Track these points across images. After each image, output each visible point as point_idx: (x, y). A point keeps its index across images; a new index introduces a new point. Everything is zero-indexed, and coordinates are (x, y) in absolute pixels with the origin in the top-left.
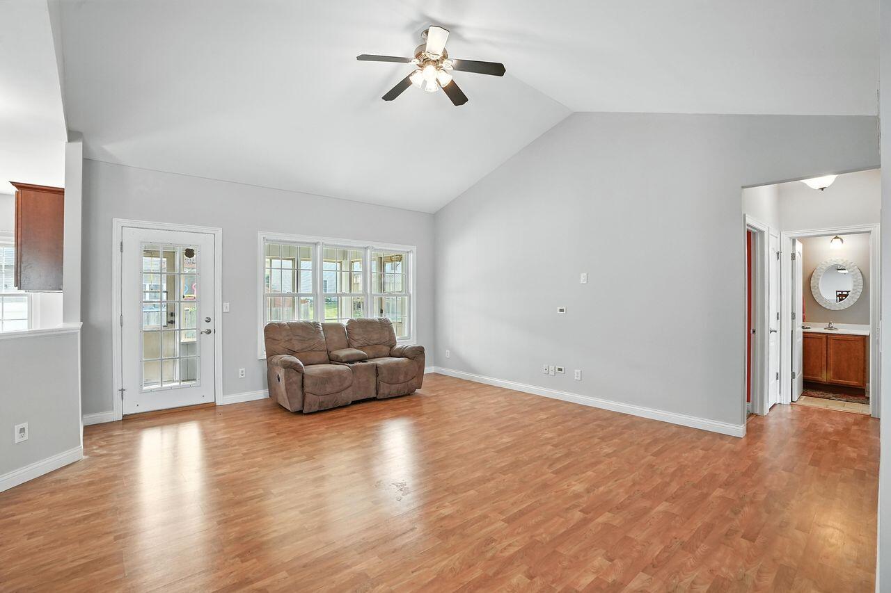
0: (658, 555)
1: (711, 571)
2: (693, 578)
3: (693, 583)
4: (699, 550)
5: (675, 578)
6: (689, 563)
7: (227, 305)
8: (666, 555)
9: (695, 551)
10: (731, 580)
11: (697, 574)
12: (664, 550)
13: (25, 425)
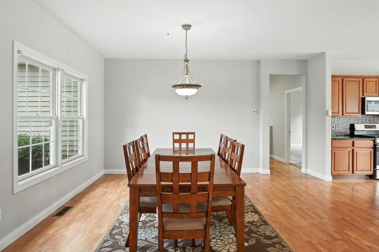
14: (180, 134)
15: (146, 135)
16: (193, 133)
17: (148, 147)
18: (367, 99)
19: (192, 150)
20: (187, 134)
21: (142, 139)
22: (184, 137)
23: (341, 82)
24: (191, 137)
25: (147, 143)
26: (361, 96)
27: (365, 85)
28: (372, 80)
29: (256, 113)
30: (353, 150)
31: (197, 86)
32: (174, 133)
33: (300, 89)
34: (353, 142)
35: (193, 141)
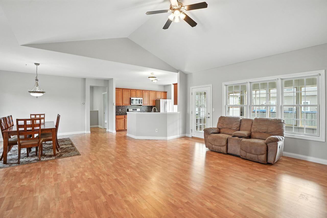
0: (73, 203)
1: (53, 212)
2: (57, 206)
3: (55, 205)
4: (63, 216)
5: (62, 202)
6: (62, 209)
7: (213, 109)
8: (71, 205)
9: (64, 214)
10: (45, 215)
11: (57, 208)
12: (73, 206)
13: (157, 129)
14: (35, 115)
15: (11, 116)
16: (44, 115)
17: (13, 122)
18: (132, 98)
19: (43, 123)
20: (40, 115)
21: (9, 117)
22: (38, 117)
23: (122, 91)
24: (42, 116)
25: (12, 120)
26: (130, 97)
27: (131, 93)
28: (134, 91)
29: (83, 104)
30: (125, 119)
31: (43, 92)
32: (31, 115)
33: (106, 93)
34: (125, 116)
35: (44, 118)
